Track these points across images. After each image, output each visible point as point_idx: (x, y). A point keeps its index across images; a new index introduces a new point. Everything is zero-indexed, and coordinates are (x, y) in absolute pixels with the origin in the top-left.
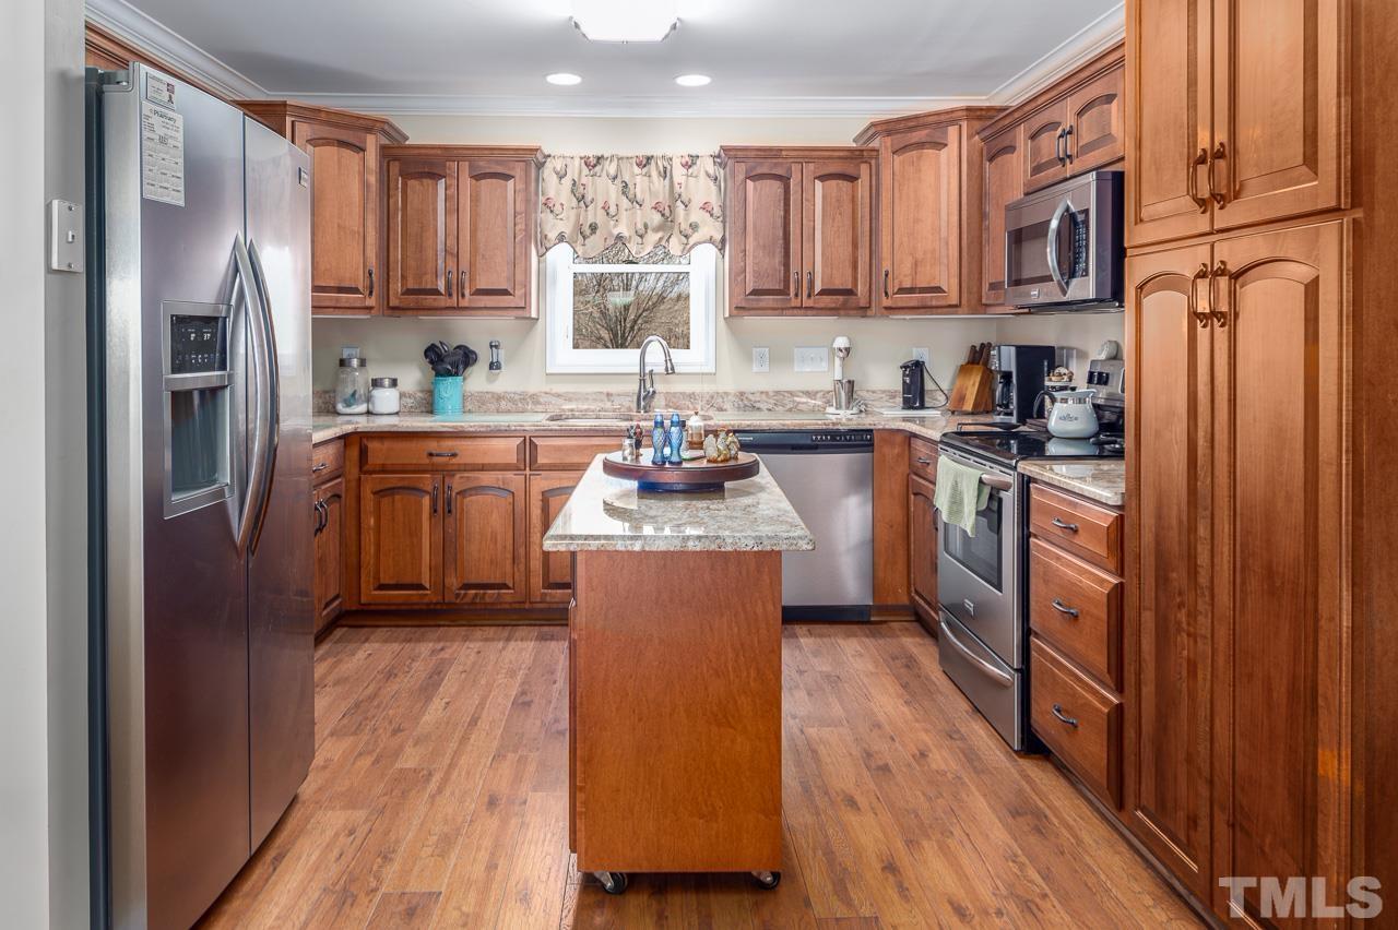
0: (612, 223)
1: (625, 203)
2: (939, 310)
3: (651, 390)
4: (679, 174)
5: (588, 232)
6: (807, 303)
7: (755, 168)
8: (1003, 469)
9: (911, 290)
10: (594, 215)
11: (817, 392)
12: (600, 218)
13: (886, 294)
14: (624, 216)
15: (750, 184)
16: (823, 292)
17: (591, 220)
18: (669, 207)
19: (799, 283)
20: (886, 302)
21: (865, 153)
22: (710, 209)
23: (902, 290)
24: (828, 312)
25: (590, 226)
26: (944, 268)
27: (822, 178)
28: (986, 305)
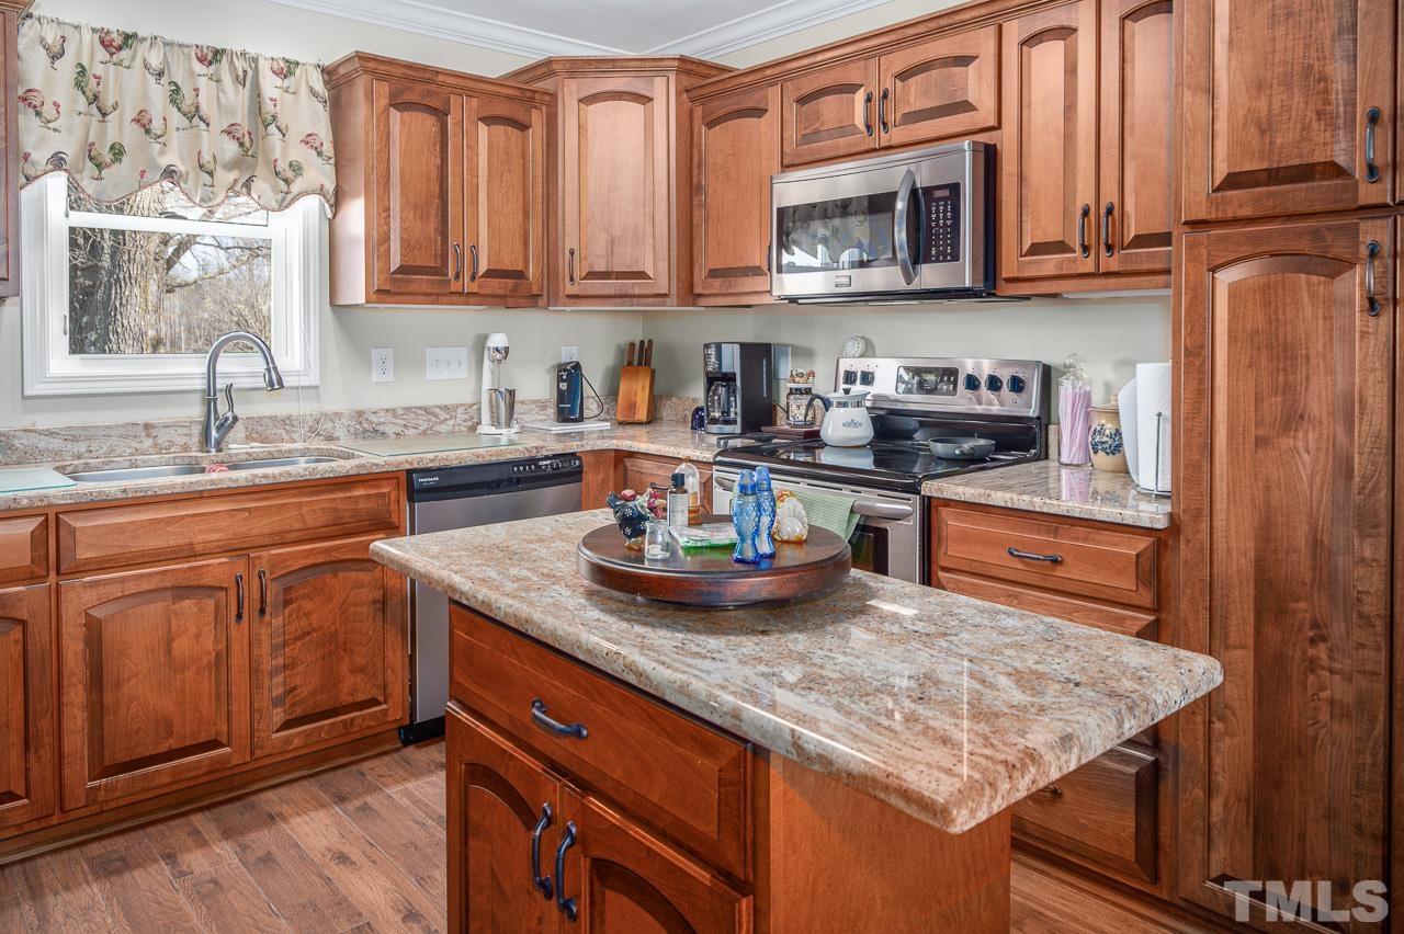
0: (157, 147)
1: (176, 118)
2: (642, 300)
3: (230, 415)
4: (270, 86)
5: (108, 157)
6: (469, 287)
7: (402, 91)
8: (882, 492)
9: (605, 275)
10: (120, 129)
11: (458, 406)
12: (130, 136)
13: (572, 279)
14: (174, 139)
15: (395, 115)
16: (490, 274)
17: (112, 137)
18: (250, 134)
19: (460, 258)
20: (570, 289)
21: (537, 96)
22: (317, 145)
23: (592, 275)
24: (494, 300)
25: (112, 147)
26: (649, 249)
27: (489, 120)
28: (699, 295)
